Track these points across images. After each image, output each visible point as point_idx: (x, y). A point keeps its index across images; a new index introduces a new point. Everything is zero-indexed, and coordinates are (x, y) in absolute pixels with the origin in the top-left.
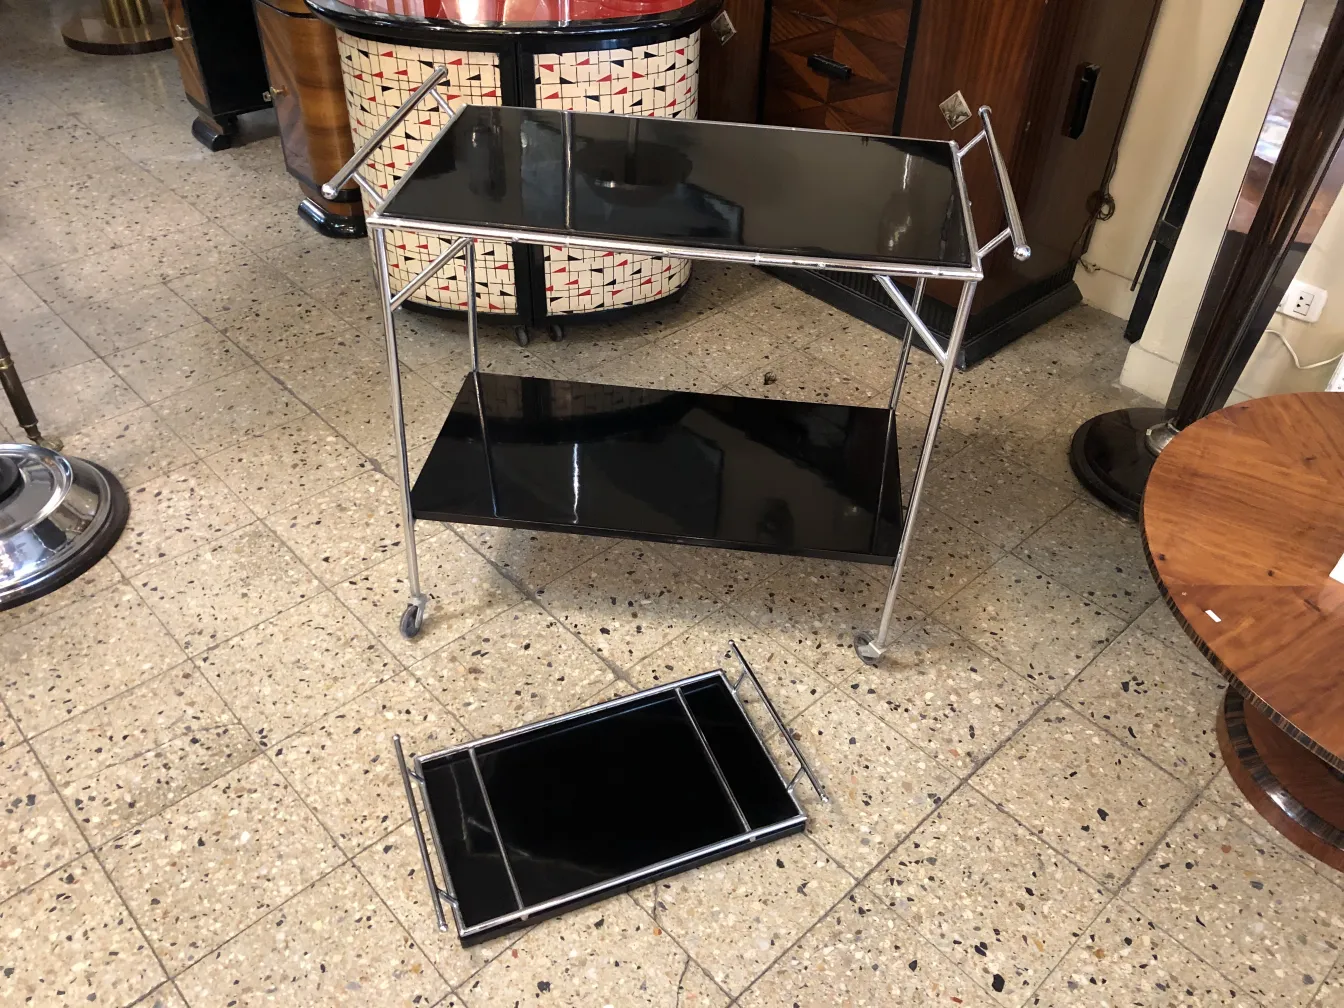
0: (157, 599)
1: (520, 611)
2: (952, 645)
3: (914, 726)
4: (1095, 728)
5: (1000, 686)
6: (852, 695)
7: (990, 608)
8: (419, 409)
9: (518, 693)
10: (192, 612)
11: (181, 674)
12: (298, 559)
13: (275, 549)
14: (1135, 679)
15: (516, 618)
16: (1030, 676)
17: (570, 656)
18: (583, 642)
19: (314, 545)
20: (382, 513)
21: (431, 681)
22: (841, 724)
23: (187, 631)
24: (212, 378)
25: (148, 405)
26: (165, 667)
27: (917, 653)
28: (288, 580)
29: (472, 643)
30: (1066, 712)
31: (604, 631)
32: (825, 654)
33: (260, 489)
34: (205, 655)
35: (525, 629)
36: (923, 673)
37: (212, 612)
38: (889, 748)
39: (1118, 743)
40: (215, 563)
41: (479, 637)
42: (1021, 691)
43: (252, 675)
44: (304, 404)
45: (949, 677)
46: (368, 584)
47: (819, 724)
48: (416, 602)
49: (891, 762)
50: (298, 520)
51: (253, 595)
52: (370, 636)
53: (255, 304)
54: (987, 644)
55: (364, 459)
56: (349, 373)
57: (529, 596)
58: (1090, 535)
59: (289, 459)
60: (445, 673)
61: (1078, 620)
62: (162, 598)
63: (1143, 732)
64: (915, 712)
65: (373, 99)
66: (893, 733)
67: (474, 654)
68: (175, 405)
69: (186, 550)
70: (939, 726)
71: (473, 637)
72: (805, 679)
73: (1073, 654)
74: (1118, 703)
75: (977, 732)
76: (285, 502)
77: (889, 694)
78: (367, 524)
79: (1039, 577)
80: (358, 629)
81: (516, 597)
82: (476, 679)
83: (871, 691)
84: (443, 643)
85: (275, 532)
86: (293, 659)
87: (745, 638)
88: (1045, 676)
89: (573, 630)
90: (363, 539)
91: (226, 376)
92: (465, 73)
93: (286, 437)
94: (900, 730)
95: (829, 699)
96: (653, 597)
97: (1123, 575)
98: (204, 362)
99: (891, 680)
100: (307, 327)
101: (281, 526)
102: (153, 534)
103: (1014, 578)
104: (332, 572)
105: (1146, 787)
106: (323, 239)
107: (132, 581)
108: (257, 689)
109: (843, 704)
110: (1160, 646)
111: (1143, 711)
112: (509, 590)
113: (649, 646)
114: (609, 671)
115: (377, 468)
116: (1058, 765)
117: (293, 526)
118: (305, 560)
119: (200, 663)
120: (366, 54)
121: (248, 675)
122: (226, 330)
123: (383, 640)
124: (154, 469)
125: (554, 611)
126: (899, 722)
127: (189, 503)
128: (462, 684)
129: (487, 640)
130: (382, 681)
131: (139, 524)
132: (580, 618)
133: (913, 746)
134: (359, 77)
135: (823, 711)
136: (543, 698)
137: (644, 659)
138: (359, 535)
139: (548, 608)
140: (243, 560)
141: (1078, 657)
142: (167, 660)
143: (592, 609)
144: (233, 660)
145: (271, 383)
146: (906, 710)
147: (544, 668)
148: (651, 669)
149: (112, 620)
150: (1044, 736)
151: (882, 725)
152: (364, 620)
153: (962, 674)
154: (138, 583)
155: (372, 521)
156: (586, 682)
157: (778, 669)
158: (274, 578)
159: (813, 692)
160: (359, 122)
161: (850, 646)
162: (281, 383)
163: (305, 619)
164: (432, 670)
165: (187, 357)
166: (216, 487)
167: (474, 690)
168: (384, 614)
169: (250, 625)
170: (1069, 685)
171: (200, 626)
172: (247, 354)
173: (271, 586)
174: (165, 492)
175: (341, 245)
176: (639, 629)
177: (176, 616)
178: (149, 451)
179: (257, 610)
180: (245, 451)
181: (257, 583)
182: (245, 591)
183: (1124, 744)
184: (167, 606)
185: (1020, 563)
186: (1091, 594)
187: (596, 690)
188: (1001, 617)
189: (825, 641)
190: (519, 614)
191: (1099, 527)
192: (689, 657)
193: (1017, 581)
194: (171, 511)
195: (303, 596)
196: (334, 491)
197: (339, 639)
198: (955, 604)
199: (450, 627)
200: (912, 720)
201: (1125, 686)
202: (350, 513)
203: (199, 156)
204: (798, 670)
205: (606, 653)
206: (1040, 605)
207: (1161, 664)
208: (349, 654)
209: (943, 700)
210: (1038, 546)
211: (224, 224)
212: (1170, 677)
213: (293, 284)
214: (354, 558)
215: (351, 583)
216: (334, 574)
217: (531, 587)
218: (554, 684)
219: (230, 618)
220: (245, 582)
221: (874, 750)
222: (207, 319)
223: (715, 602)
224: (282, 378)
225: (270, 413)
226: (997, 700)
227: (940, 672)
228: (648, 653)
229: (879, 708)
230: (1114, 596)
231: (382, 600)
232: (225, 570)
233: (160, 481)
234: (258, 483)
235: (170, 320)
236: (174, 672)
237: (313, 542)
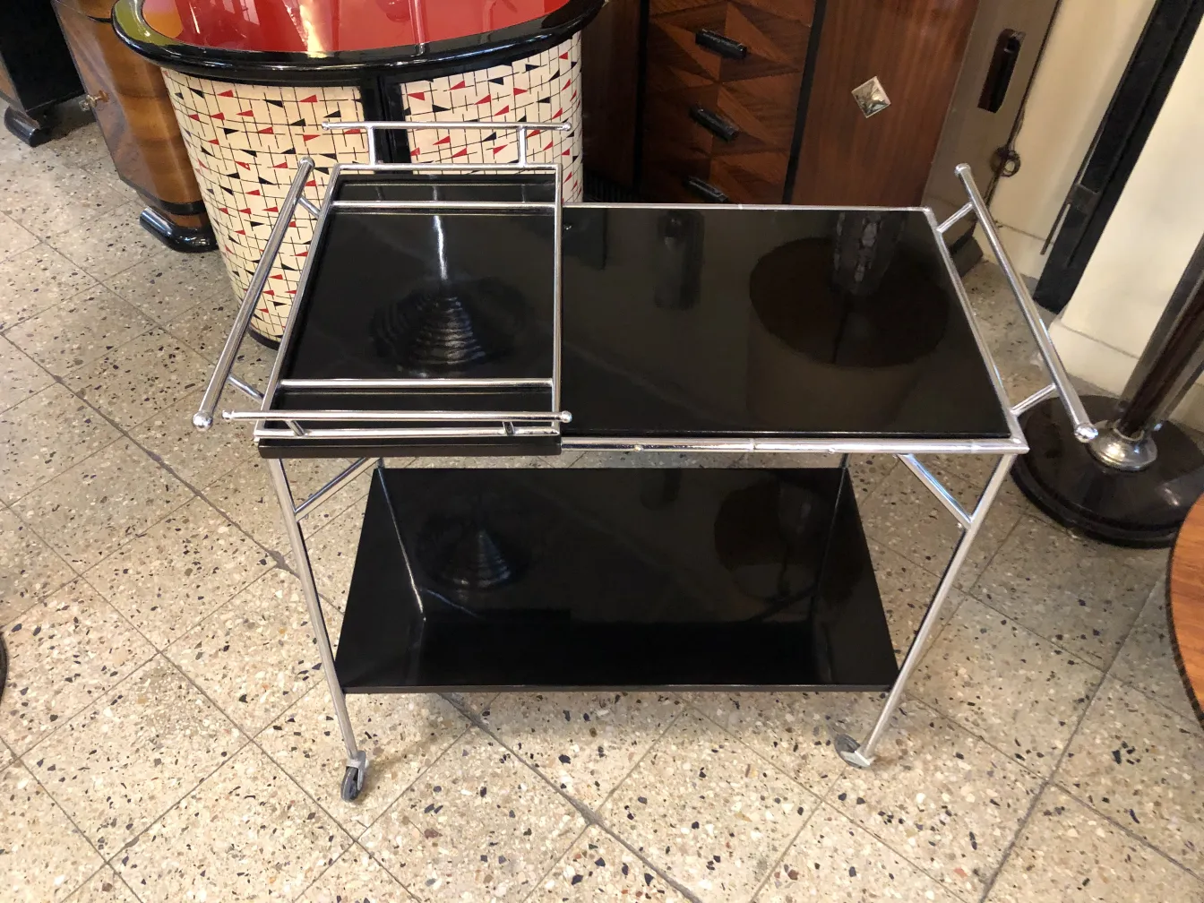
0: (57, 781)
1: (468, 743)
2: (932, 725)
3: (912, 841)
4: (1096, 816)
5: (990, 774)
6: (841, 809)
7: (962, 671)
8: (315, 476)
9: (484, 858)
10: (100, 795)
11: (100, 886)
12: (211, 702)
13: (184, 692)
14: (1125, 745)
15: (465, 753)
16: (1019, 756)
17: (532, 799)
18: (543, 777)
19: (227, 680)
20: (295, 626)
21: (386, 854)
22: (836, 850)
23: (99, 823)
24: (75, 461)
25: (8, 507)
26: (81, 879)
27: (899, 742)
28: (204, 733)
29: (423, 795)
30: (1063, 799)
31: (564, 759)
32: (804, 757)
33: (154, 609)
34: (123, 855)
35: (478, 768)
36: (908, 768)
37: (124, 791)
38: (891, 876)
39: (1123, 833)
40: (117, 720)
41: (428, 786)
42: (1013, 778)
43: (182, 876)
44: (187, 485)
45: (937, 769)
46: (294, 727)
47: (814, 854)
48: (355, 764)
49: (898, 896)
50: (204, 649)
51: (167, 760)
52: (309, 801)
53: (111, 354)
54: (967, 720)
55: (264, 553)
56: (230, 436)
57: (475, 722)
58: (1044, 560)
59: (180, 564)
60: (399, 841)
61: (1053, 675)
62: (63, 780)
63: (1144, 815)
64: (909, 823)
65: (216, 142)
66: (892, 854)
67: (428, 810)
68: (39, 502)
69: (81, 706)
70: (938, 837)
71: (422, 787)
72: (789, 795)
73: (1056, 720)
74: (1115, 781)
75: (979, 840)
76: (184, 624)
77: (879, 802)
78: (281, 644)
79: (1004, 623)
80: (292, 793)
81: (460, 724)
82: (435, 845)
83: (860, 801)
84: (390, 800)
85: (179, 667)
86: (226, 845)
87: (717, 747)
88: (1034, 754)
89: (530, 762)
90: (280, 665)
91: (92, 455)
92: (321, 111)
93: (173, 533)
94: (899, 849)
95: (818, 818)
96: (610, 706)
97: (1087, 609)
98: (66, 437)
99: (877, 783)
100: (174, 377)
101: (184, 657)
102: (39, 688)
103: (978, 627)
104: (252, 716)
105: (1160, 887)
106: (174, 254)
107: (24, 759)
108: (190, 894)
109: (834, 822)
110: (1142, 698)
111: (1140, 787)
112: (451, 716)
113: (616, 773)
114: (578, 814)
115: (281, 565)
116: (1068, 871)
117: (199, 656)
118: (220, 704)
119: (119, 867)
120: (200, 93)
121: (178, 874)
122: (81, 394)
123: (323, 804)
124: (27, 596)
125: (505, 739)
126: (897, 839)
127: (74, 640)
128: (419, 854)
129: (438, 789)
130: (331, 862)
131: (20, 676)
132: (533, 745)
133: (917, 870)
134: (196, 117)
135: (814, 835)
136: (513, 862)
137: (613, 791)
138: (273, 659)
139: (497, 734)
140: (149, 711)
141: (1062, 724)
142: (81, 868)
143: (545, 731)
144: (157, 857)
145: (146, 461)
146: (901, 821)
147: (507, 820)
148: (622, 805)
149: (11, 818)
150: (1047, 834)
151: (880, 845)
152: (298, 779)
153: (949, 763)
154: (32, 762)
155: (286, 638)
156: (556, 833)
157: (759, 784)
158: (188, 732)
159: (800, 811)
160: (201, 164)
161: (828, 743)
162: (157, 459)
163: (231, 786)
164: (385, 839)
165: (43, 435)
166: (103, 613)
167: (435, 861)
168: (319, 767)
169: (170, 804)
170: (1060, 761)
171: (112, 813)
172: (112, 422)
173: (186, 743)
174: (45, 627)
175: (195, 261)
176: (600, 749)
177: (83, 804)
178: (17, 571)
179: (174, 782)
180: (129, 557)
181: (169, 742)
182: (157, 755)
183: (1129, 834)
184: (70, 790)
185: (981, 606)
186: (1060, 637)
187: (568, 842)
188: (975, 681)
189: (801, 739)
190: (468, 747)
191: (1051, 548)
192: (662, 782)
193: (983, 631)
194: (55, 652)
195: (224, 754)
196: (237, 602)
197: (274, 810)
198: (925, 671)
199: (394, 776)
200: (909, 834)
201: (1117, 755)
202: (260, 630)
203: (17, 155)
204: (779, 784)
205: (570, 790)
206: (1011, 660)
207: (1147, 722)
208: (289, 830)
209: (936, 801)
210: (995, 581)
211: (58, 245)
212: (1159, 739)
213: (150, 321)
214: (273, 693)
215: (277, 728)
216: (255, 716)
217: (475, 707)
218: (522, 841)
219: (146, 797)
220: (156, 742)
221: (877, 880)
222: (58, 379)
223: (677, 703)
224: (155, 451)
225: (150, 501)
226: (992, 794)
227: (925, 762)
228: (617, 783)
229: (872, 821)
230: (1083, 637)
231: (314, 747)
232: (131, 729)
233: (36, 612)
234: (152, 600)
235: (16, 384)
236: (92, 885)
237: (224, 676)
